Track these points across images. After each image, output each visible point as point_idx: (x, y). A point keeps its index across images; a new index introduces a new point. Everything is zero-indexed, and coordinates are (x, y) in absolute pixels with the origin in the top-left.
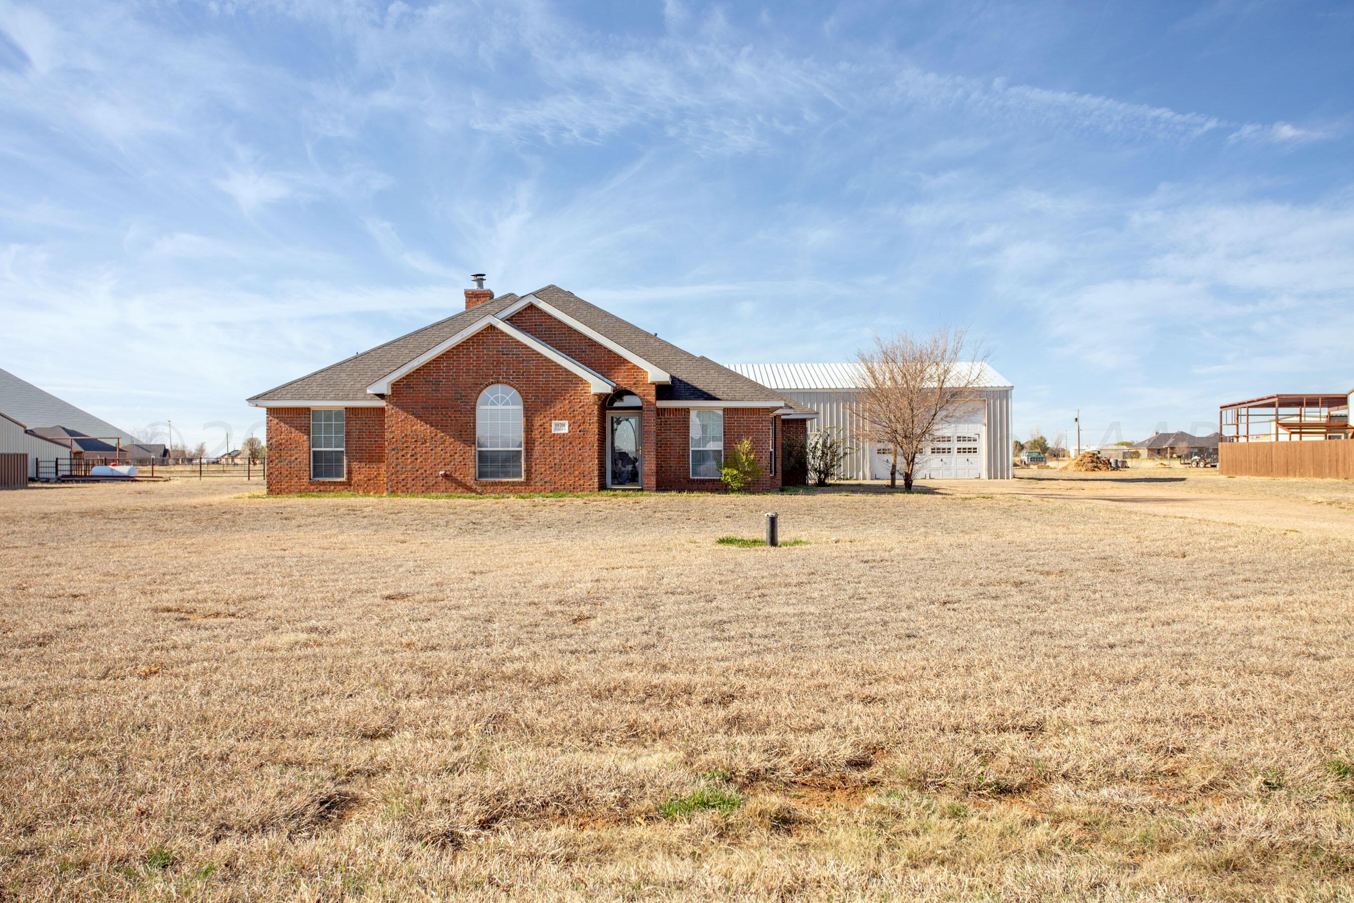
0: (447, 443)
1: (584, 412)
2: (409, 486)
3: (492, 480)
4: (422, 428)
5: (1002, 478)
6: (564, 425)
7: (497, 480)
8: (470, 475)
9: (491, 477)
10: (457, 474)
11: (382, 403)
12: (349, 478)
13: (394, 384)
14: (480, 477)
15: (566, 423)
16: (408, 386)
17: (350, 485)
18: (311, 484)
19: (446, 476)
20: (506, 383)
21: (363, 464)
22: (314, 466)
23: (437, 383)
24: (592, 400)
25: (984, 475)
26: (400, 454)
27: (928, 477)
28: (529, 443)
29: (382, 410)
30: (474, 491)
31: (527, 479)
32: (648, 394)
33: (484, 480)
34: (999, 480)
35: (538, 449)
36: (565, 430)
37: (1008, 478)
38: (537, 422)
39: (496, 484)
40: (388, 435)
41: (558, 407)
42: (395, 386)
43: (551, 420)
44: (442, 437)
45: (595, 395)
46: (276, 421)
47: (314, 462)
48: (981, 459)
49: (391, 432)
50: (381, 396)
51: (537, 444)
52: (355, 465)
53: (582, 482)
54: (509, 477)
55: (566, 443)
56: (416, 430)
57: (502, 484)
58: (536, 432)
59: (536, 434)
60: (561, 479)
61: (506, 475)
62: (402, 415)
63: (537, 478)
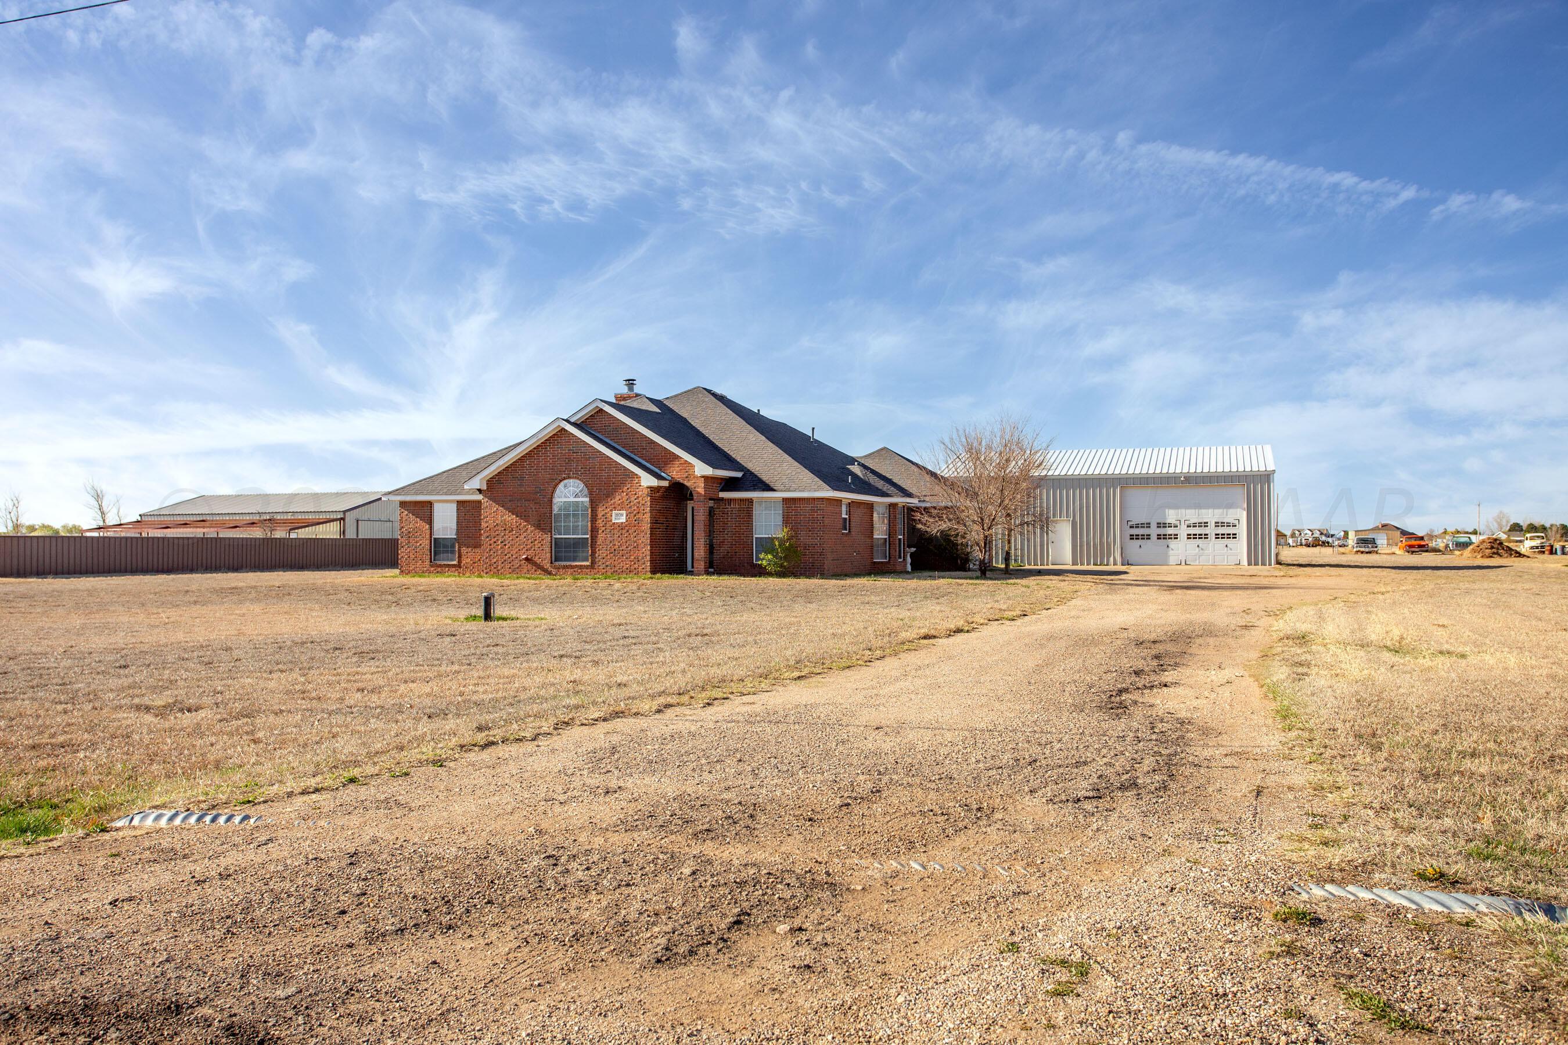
0: (529, 531)
1: (639, 503)
2: (499, 568)
3: (565, 563)
4: (511, 518)
5: (1263, 564)
6: (622, 515)
7: (568, 563)
8: (544, 558)
9: (565, 561)
10: (537, 557)
11: (480, 497)
12: (460, 562)
13: (488, 481)
14: (556, 561)
15: (624, 512)
16: (499, 482)
17: (460, 567)
18: (432, 566)
19: (527, 559)
20: (575, 478)
21: (470, 549)
22: (435, 551)
23: (522, 478)
24: (646, 492)
25: (1245, 562)
26: (492, 542)
27: (1183, 563)
28: (594, 531)
29: (479, 502)
30: (550, 573)
31: (592, 563)
32: (698, 487)
33: (557, 563)
34: (1260, 567)
35: (601, 537)
36: (623, 519)
37: (1270, 565)
38: (601, 511)
39: (567, 567)
40: (484, 525)
41: (617, 499)
42: (491, 482)
43: (611, 510)
44: (525, 526)
45: (648, 487)
46: (406, 512)
47: (435, 547)
48: (1241, 547)
49: (486, 522)
50: (480, 491)
51: (600, 531)
52: (464, 550)
53: (636, 566)
54: (579, 561)
55: (624, 531)
56: (505, 520)
57: (572, 567)
58: (600, 521)
59: (600, 523)
60: (619, 563)
61: (575, 560)
62: (495, 507)
63: (600, 563)
